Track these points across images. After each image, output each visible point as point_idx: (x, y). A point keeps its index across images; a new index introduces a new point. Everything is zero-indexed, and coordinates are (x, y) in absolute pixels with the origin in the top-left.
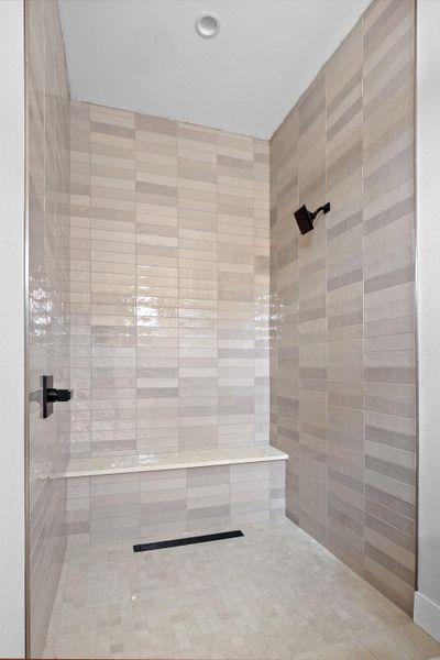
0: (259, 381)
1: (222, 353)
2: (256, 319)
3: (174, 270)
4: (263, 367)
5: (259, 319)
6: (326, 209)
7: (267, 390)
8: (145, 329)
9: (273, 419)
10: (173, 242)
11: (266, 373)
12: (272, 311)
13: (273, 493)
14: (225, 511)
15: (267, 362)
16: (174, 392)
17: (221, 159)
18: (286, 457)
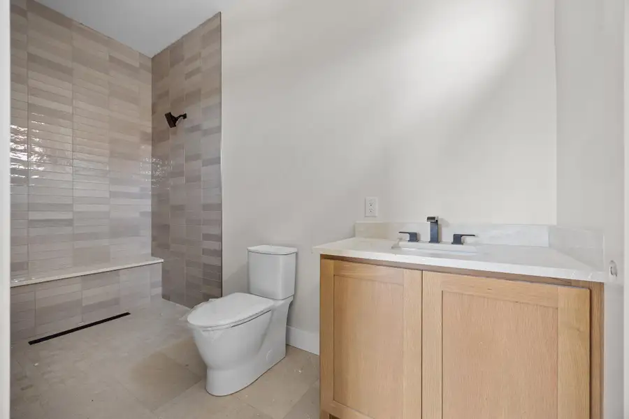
0: (143, 214)
1: (114, 195)
2: (141, 172)
3: (69, 131)
4: (147, 205)
5: (142, 173)
6: (185, 116)
7: (148, 221)
8: (37, 172)
9: (154, 239)
10: (68, 109)
11: (149, 209)
12: (154, 169)
13: (153, 285)
14: (116, 302)
15: (149, 202)
16: (69, 223)
17: (112, 59)
18: (163, 260)
